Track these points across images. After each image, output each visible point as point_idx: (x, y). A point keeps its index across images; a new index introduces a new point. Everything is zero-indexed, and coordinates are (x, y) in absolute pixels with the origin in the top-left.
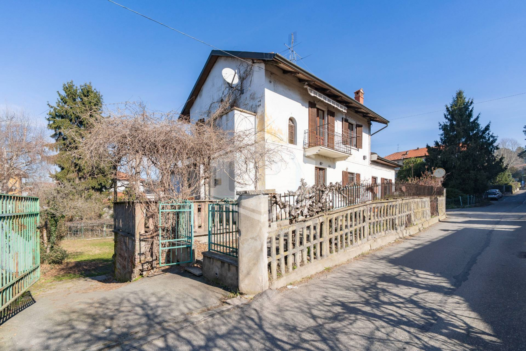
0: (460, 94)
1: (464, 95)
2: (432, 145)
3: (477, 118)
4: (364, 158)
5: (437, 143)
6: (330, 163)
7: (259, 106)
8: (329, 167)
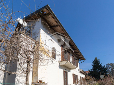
0: (96, 58)
1: (97, 58)
2: (90, 70)
3: (101, 64)
4: (78, 70)
5: (91, 70)
6: (69, 70)
7: (37, 37)
8: (69, 71)
